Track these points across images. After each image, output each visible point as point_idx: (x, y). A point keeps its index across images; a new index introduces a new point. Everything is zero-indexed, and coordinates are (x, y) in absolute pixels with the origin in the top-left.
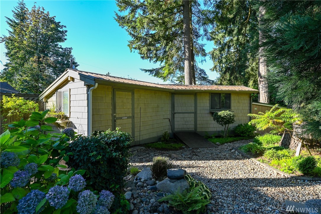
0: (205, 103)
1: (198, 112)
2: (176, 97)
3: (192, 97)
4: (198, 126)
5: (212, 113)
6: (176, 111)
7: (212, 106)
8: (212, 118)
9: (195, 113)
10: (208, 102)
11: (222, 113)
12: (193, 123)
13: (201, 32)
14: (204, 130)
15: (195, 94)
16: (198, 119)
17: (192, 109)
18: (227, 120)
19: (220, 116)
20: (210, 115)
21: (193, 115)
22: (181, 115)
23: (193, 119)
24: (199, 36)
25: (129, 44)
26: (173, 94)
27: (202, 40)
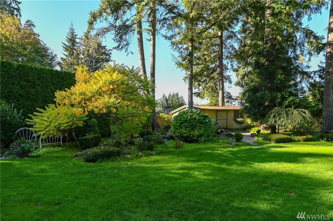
0: (231, 115)
1: (228, 119)
2: (218, 112)
3: (226, 113)
4: (228, 126)
5: (234, 120)
6: (218, 119)
7: (235, 117)
8: (235, 122)
9: (227, 120)
10: (233, 114)
11: (239, 120)
12: (225, 124)
13: (229, 66)
14: (230, 128)
15: (227, 111)
16: (228, 122)
17: (226, 118)
18: (241, 123)
19: (238, 121)
20: (233, 121)
21: (226, 121)
22: (220, 121)
23: (226, 123)
24: (228, 69)
25: (184, 78)
26: (217, 111)
27: (230, 72)
